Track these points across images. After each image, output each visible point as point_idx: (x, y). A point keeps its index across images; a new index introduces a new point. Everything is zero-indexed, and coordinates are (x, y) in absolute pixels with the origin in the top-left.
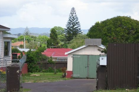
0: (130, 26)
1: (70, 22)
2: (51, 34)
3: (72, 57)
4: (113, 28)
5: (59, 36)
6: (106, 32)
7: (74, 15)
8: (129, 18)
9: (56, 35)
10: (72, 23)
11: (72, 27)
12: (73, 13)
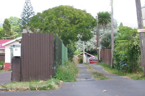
0: (72, 16)
1: (25, 12)
2: (3, 25)
3: (10, 48)
4: (54, 18)
5: (12, 27)
6: (47, 22)
7: (29, 4)
8: (71, 7)
9: (10, 26)
10: (26, 13)
11: (27, 17)
12: (28, 3)
